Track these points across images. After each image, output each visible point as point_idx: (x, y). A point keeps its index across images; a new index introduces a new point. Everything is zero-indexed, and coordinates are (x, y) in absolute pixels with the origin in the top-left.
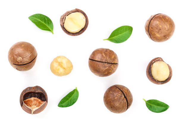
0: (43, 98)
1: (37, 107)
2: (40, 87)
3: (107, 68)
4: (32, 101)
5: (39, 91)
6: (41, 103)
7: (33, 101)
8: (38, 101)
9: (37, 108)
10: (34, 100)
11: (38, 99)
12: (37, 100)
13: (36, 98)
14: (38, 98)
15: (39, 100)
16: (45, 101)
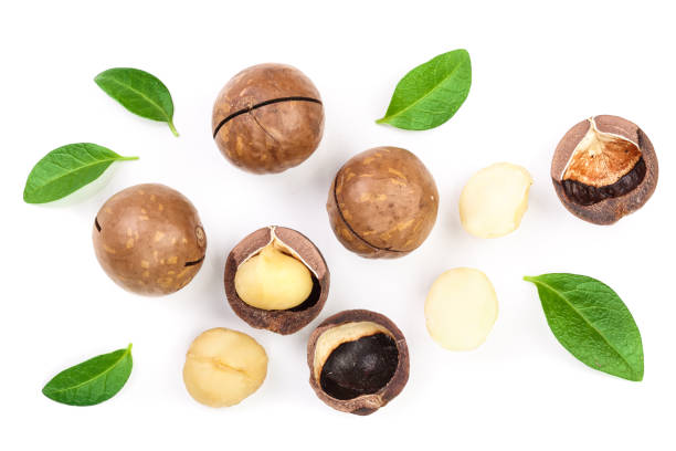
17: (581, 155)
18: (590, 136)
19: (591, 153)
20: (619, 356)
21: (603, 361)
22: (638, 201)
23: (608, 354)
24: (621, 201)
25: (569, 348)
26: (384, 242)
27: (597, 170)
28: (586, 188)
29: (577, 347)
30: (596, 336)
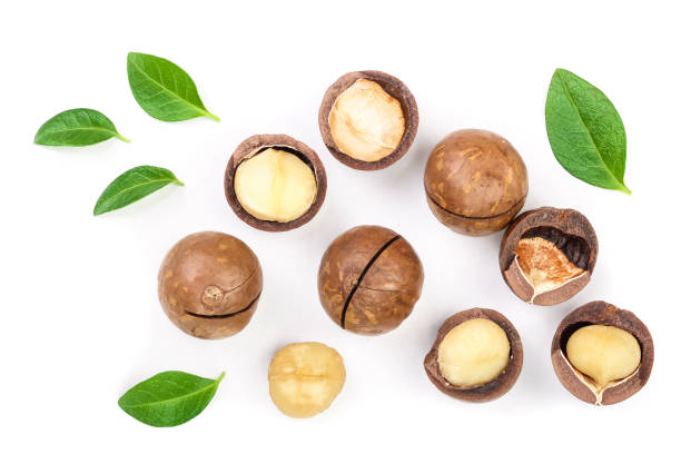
0: (577, 255)
1: (548, 279)
2: (586, 220)
3: (341, 279)
4: (533, 252)
5: (577, 231)
6: (566, 271)
7: (536, 250)
8: (555, 256)
9: (550, 286)
10: (543, 247)
11: (555, 249)
12: (551, 252)
13: (550, 245)
14: (556, 244)
15: (561, 257)
16: (585, 269)
17: (555, 279)
18: (539, 290)
19: (543, 274)
20: (571, 95)
21: (589, 94)
22: (546, 216)
23: (580, 99)
24: (557, 224)
25: (615, 114)
26: (510, 202)
27: (546, 257)
28: (564, 249)
29: (608, 112)
30: (586, 119)
